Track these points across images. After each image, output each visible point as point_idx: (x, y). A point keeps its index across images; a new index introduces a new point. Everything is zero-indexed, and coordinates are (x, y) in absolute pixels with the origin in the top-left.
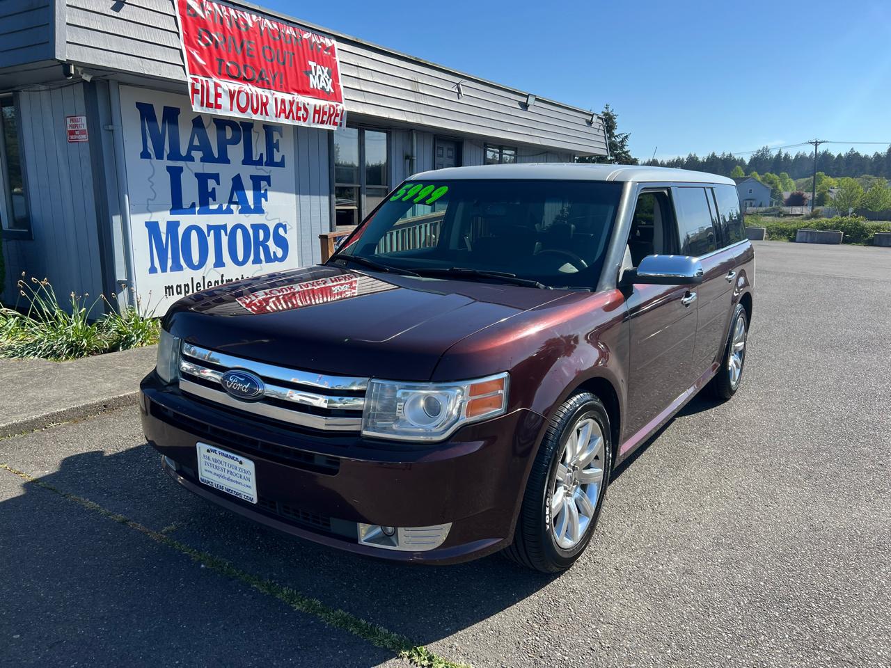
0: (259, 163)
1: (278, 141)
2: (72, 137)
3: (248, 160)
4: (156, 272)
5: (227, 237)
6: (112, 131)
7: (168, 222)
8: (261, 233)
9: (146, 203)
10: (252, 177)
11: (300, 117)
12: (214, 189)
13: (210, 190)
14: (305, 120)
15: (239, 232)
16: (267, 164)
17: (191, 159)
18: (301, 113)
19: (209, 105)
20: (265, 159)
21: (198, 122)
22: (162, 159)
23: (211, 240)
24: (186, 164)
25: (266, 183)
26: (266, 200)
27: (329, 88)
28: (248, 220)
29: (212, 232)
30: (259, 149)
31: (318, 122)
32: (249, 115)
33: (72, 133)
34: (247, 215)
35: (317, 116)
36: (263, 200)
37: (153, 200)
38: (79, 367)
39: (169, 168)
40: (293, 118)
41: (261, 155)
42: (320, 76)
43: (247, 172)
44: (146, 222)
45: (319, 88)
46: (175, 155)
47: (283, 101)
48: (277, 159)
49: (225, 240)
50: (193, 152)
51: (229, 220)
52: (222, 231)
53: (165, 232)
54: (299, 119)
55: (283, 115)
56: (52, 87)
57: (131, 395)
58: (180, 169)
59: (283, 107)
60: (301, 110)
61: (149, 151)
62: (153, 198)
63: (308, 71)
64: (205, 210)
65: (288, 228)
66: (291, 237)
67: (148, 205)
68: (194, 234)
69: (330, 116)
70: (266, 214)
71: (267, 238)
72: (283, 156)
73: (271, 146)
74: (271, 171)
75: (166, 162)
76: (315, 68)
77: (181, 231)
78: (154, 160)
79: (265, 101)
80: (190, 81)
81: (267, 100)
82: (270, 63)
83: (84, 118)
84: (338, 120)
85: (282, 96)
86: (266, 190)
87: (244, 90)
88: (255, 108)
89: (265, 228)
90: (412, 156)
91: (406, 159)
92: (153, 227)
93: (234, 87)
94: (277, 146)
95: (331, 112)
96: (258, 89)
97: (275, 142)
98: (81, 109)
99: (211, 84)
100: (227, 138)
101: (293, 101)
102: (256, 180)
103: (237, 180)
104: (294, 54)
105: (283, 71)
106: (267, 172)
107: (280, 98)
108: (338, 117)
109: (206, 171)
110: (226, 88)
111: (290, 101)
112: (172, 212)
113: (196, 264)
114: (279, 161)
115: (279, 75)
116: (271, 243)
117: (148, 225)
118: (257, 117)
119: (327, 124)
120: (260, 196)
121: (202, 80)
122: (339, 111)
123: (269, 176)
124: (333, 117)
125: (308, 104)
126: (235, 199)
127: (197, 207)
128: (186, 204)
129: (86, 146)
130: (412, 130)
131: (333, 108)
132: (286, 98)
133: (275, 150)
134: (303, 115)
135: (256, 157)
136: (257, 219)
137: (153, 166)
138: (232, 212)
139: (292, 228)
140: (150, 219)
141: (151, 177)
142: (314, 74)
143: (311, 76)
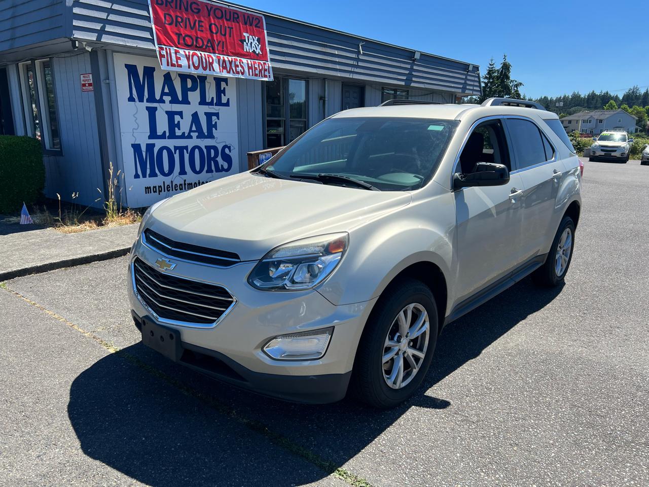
0: (211, 104)
1: (224, 88)
2: (84, 88)
3: (203, 102)
4: (139, 178)
5: (188, 154)
6: (109, 84)
7: (147, 144)
8: (212, 151)
10: (206, 114)
11: (239, 72)
12: (179, 122)
13: (176, 123)
14: (243, 73)
15: (197, 151)
16: (216, 105)
17: (162, 101)
18: (239, 69)
19: (173, 65)
20: (215, 101)
21: (167, 77)
22: (143, 102)
23: (177, 157)
24: (160, 105)
25: (216, 117)
26: (216, 129)
27: (258, 51)
28: (203, 143)
29: (178, 151)
30: (211, 93)
31: (253, 75)
32: (200, 71)
33: (84, 85)
34: (202, 139)
35: (251, 70)
36: (214, 129)
37: (136, 129)
39: (148, 108)
40: (234, 73)
41: (213, 98)
42: (251, 43)
43: (202, 110)
44: (132, 144)
45: (251, 51)
46: (152, 99)
47: (224, 61)
48: (224, 100)
49: (187, 156)
51: (190, 143)
52: (185, 151)
53: (145, 150)
54: (238, 73)
55: (225, 70)
56: (70, 55)
58: (156, 109)
59: (224, 65)
60: (238, 67)
61: (134, 96)
62: (136, 128)
63: (243, 41)
64: (173, 136)
65: (232, 148)
66: (234, 155)
67: (133, 133)
68: (165, 153)
69: (260, 71)
70: (216, 139)
71: (216, 155)
72: (228, 99)
73: (220, 92)
74: (219, 109)
75: (145, 104)
76: (248, 37)
77: (156, 150)
78: (137, 103)
79: (211, 61)
81: (213, 60)
82: (215, 35)
83: (91, 75)
84: (267, 73)
85: (223, 57)
86: (216, 122)
87: (196, 54)
88: (205, 66)
89: (215, 148)
90: (325, 97)
91: (320, 99)
92: (136, 147)
93: (189, 52)
94: (224, 92)
95: (261, 68)
96: (206, 54)
97: (222, 89)
98: (89, 69)
99: (173, 51)
100: (188, 87)
101: (232, 61)
102: (209, 115)
103: (195, 116)
104: (232, 28)
105: (224, 40)
106: (217, 110)
107: (222, 58)
108: (266, 71)
109: (174, 110)
110: (183, 53)
111: (229, 61)
112: (150, 137)
113: (167, 172)
114: (226, 102)
115: (221, 43)
116: (219, 159)
117: (134, 146)
118: (207, 72)
119: (259, 76)
120: (211, 126)
121: (166, 49)
122: (266, 67)
123: (218, 113)
124: (263, 72)
125: (243, 63)
126: (194, 128)
127: (167, 134)
128: (159, 132)
129: (92, 93)
130: (324, 79)
131: (262, 65)
132: (226, 59)
133: (222, 94)
134: (241, 70)
135: (209, 100)
136: (209, 142)
137: (136, 107)
138: (191, 137)
139: (234, 149)
140: (135, 142)
141: (135, 114)
142: (247, 42)
143: (245, 43)
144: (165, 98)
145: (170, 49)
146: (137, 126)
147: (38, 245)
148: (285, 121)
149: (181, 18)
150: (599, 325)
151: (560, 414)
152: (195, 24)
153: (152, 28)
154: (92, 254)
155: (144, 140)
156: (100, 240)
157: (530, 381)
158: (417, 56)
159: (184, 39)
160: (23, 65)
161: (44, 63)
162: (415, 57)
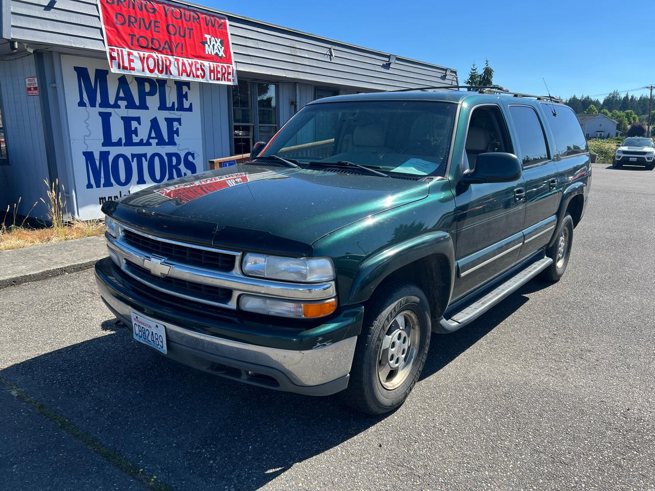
0: (172, 108)
1: (186, 92)
2: (29, 92)
3: (163, 107)
4: (92, 188)
5: (147, 163)
6: (55, 87)
7: (100, 152)
8: (174, 159)
9: (83, 139)
10: (166, 119)
11: (199, 75)
12: (136, 128)
13: (133, 129)
14: (203, 77)
15: (157, 159)
16: (178, 110)
17: (116, 106)
18: (199, 73)
19: (125, 68)
20: (176, 106)
21: (122, 80)
22: (95, 107)
23: (134, 165)
24: (114, 110)
25: (177, 123)
26: (178, 136)
27: (221, 54)
28: (164, 150)
29: (135, 159)
30: (172, 97)
31: (214, 79)
32: (156, 75)
33: (29, 89)
34: (163, 146)
35: (212, 74)
36: (175, 135)
37: (87, 136)
39: (100, 114)
40: (194, 76)
41: (174, 103)
42: (214, 45)
43: (162, 116)
45: (213, 54)
46: (105, 103)
47: (183, 64)
48: (186, 105)
49: (145, 164)
50: (119, 101)
51: (149, 151)
52: (143, 158)
53: (98, 159)
54: (198, 77)
55: (185, 74)
56: (16, 57)
57: (35, 274)
58: (110, 114)
59: (184, 68)
60: (199, 70)
61: (84, 101)
63: (204, 42)
64: (129, 143)
65: (195, 155)
66: (199, 162)
67: (85, 140)
68: (121, 161)
69: (223, 74)
70: (178, 146)
71: (179, 163)
72: (191, 104)
73: (181, 96)
74: (181, 115)
75: (98, 109)
76: (210, 39)
77: (111, 158)
78: (89, 108)
79: (168, 64)
80: (108, 52)
81: (170, 63)
82: (172, 36)
83: (36, 79)
84: (230, 77)
85: (183, 60)
86: (178, 128)
87: (152, 56)
88: (161, 69)
89: (177, 156)
90: (296, 102)
91: (291, 104)
92: (89, 156)
94: (186, 96)
95: (224, 71)
96: (163, 56)
97: (184, 93)
98: (34, 73)
99: (125, 53)
100: (146, 91)
101: (192, 64)
102: (170, 121)
103: (154, 123)
104: (192, 29)
105: (183, 42)
106: (178, 116)
107: (181, 61)
108: (230, 74)
109: (130, 115)
110: (137, 55)
111: (189, 64)
112: (104, 145)
113: (123, 182)
114: (188, 107)
115: (180, 45)
116: (182, 167)
117: (84, 153)
118: (163, 76)
119: (222, 80)
120: (172, 132)
122: (230, 71)
123: (180, 118)
124: (226, 75)
125: (204, 66)
126: (153, 135)
127: (124, 141)
128: (115, 139)
129: (37, 99)
130: (295, 83)
131: (225, 68)
132: (186, 63)
133: (184, 99)
134: (201, 74)
135: (169, 105)
136: (170, 149)
137: (88, 112)
138: (150, 144)
139: (199, 155)
140: (87, 150)
141: (86, 120)
142: (209, 43)
143: (206, 45)
144: (120, 102)
146: (89, 133)
148: (253, 126)
149: (135, 18)
150: (569, 348)
151: (519, 463)
152: (150, 24)
153: (101, 28)
155: (97, 148)
156: (37, 258)
157: (489, 420)
158: (393, 60)
159: (138, 40)
162: (390, 61)
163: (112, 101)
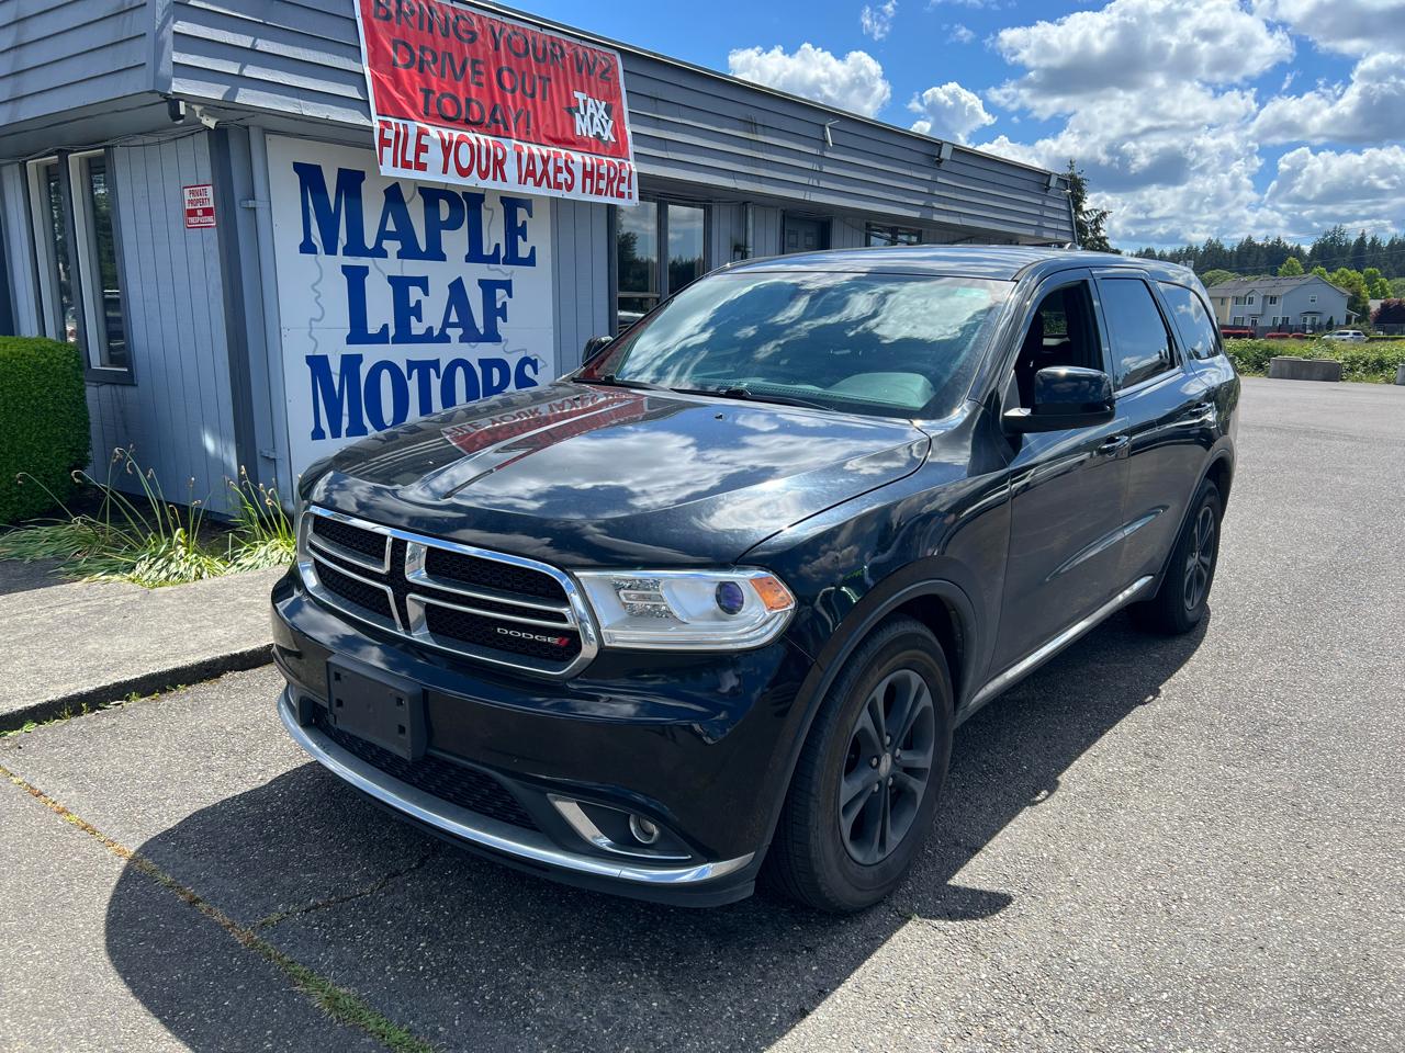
0: (494, 259)
1: (524, 223)
2: (192, 220)
3: (475, 255)
4: (324, 438)
5: (440, 380)
6: (255, 209)
7: (343, 356)
8: (496, 372)
9: (308, 326)
10: (482, 283)
11: (561, 184)
12: (419, 302)
13: (412, 304)
14: (570, 188)
15: (460, 372)
16: (506, 262)
17: (379, 252)
18: (561, 178)
19: (406, 165)
20: (503, 253)
21: (394, 194)
22: (335, 254)
23: (413, 386)
24: (375, 263)
25: (503, 292)
26: (505, 320)
27: (607, 135)
28: (475, 353)
29: (415, 372)
30: (493, 236)
31: (591, 193)
32: (473, 182)
33: (192, 213)
34: (473, 344)
35: (588, 181)
36: (499, 319)
37: (318, 320)
38: (181, 598)
39: (346, 269)
40: (549, 185)
41: (497, 246)
42: (592, 116)
43: (473, 274)
44: (307, 357)
45: (591, 136)
46: (356, 247)
47: (531, 157)
48: (523, 252)
49: (436, 384)
50: (384, 242)
51: (444, 354)
52: (432, 371)
53: (338, 372)
54: (558, 186)
55: (530, 180)
56: (162, 139)
58: (365, 270)
59: (531, 167)
60: (561, 172)
61: (314, 240)
62: (319, 317)
63: (571, 110)
64: (404, 336)
65: (540, 364)
66: (545, 379)
67: (311, 328)
68: (386, 376)
69: (610, 182)
70: (504, 343)
71: (505, 380)
72: (533, 249)
73: (514, 231)
74: (512, 273)
75: (341, 259)
76: (585, 102)
77: (364, 371)
78: (322, 256)
79: (500, 157)
80: (377, 126)
81: (504, 155)
82: (509, 95)
83: (210, 190)
84: (624, 188)
85: (529, 148)
86: (504, 304)
87: (466, 140)
88: (483, 168)
89: (502, 365)
90: (746, 246)
91: (735, 251)
92: (318, 364)
93: (450, 135)
94: (523, 231)
95: (612, 175)
96: (490, 139)
97: (519, 225)
98: (206, 174)
99: (413, 132)
100: (442, 219)
101: (549, 157)
102: (488, 287)
103: (457, 288)
104: (549, 80)
105: (531, 109)
106: (507, 275)
107: (526, 151)
108: (624, 182)
109: (407, 274)
110: (437, 136)
111: (542, 157)
112: (351, 340)
113: (389, 424)
114: (526, 255)
115: (524, 114)
116: (511, 390)
117: (311, 360)
118: (488, 184)
119: (606, 195)
120: (494, 312)
121: (397, 124)
122: (625, 174)
123: (510, 281)
124: (616, 184)
125: (573, 162)
126: (454, 318)
127: (392, 332)
128: (373, 327)
129: (213, 235)
130: (745, 203)
131: (615, 168)
132: (536, 152)
133: (520, 238)
134: (566, 179)
135: (488, 250)
136: (488, 350)
137: (320, 267)
138: (448, 340)
139: (546, 366)
140: (315, 351)
141: (316, 284)
142: (583, 113)
143: (578, 116)
144: (386, 244)
145: (405, 126)
146: (320, 312)
147: (80, 626)
148: (658, 300)
149: (433, 52)
152: (463, 67)
153: (364, 75)
154: (226, 653)
155: (335, 348)
156: (240, 607)
158: (946, 154)
159: (438, 103)
160: (37, 164)
161: (89, 160)
162: (941, 156)
163: (370, 243)
